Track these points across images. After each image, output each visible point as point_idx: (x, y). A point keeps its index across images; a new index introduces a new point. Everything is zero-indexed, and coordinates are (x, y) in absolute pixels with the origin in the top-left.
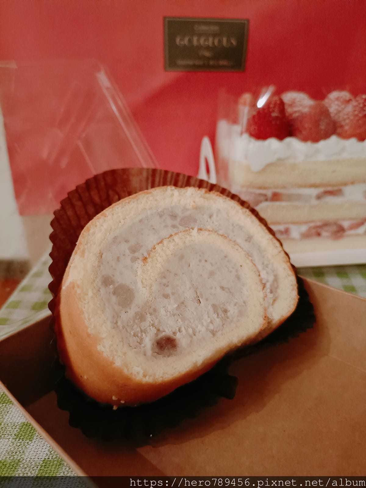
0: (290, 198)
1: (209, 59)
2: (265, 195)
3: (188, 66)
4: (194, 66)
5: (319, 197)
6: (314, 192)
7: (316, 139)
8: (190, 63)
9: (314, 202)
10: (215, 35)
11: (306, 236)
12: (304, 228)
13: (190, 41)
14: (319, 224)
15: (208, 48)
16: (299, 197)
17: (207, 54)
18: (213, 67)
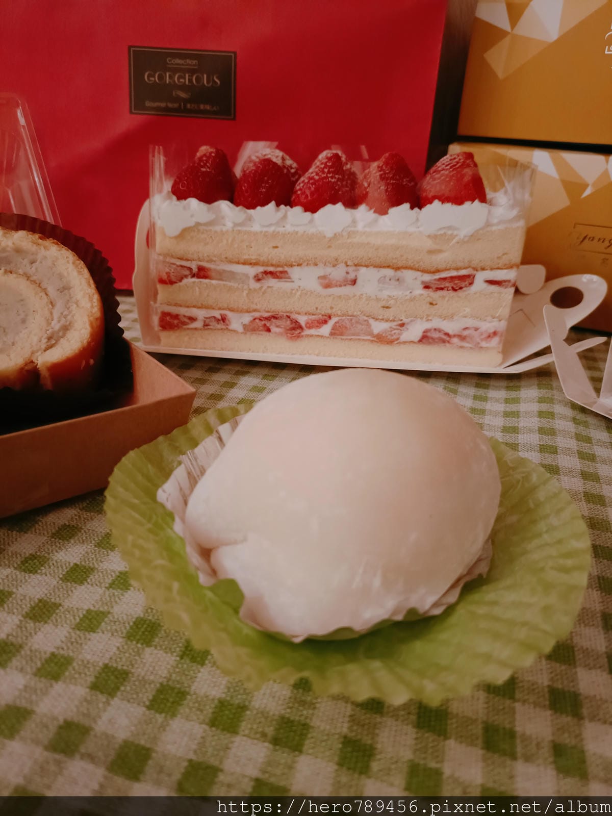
0: (221, 275)
1: (186, 101)
2: (190, 269)
3: (157, 109)
4: (167, 109)
5: (258, 279)
6: (252, 271)
7: (251, 206)
8: (163, 105)
9: (254, 285)
10: (192, 72)
11: (250, 329)
12: (247, 319)
13: (160, 77)
14: (266, 315)
15: (183, 87)
16: (232, 276)
17: (183, 95)
18: (190, 111)
